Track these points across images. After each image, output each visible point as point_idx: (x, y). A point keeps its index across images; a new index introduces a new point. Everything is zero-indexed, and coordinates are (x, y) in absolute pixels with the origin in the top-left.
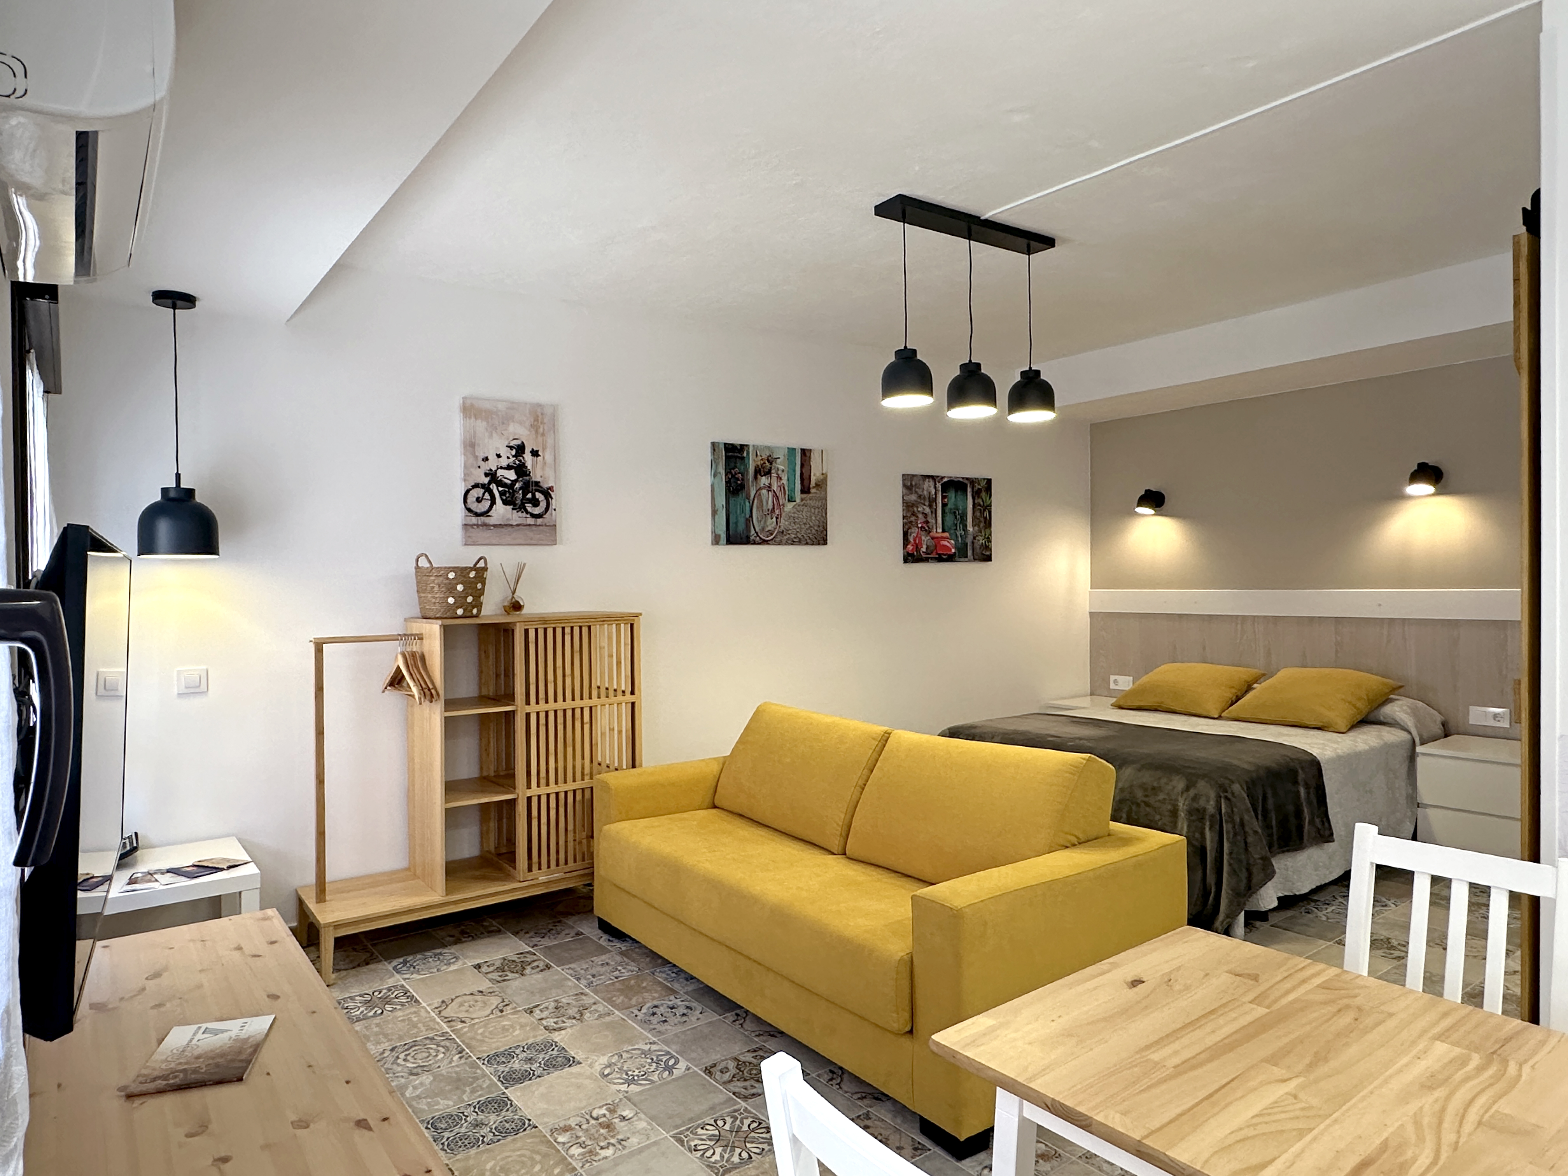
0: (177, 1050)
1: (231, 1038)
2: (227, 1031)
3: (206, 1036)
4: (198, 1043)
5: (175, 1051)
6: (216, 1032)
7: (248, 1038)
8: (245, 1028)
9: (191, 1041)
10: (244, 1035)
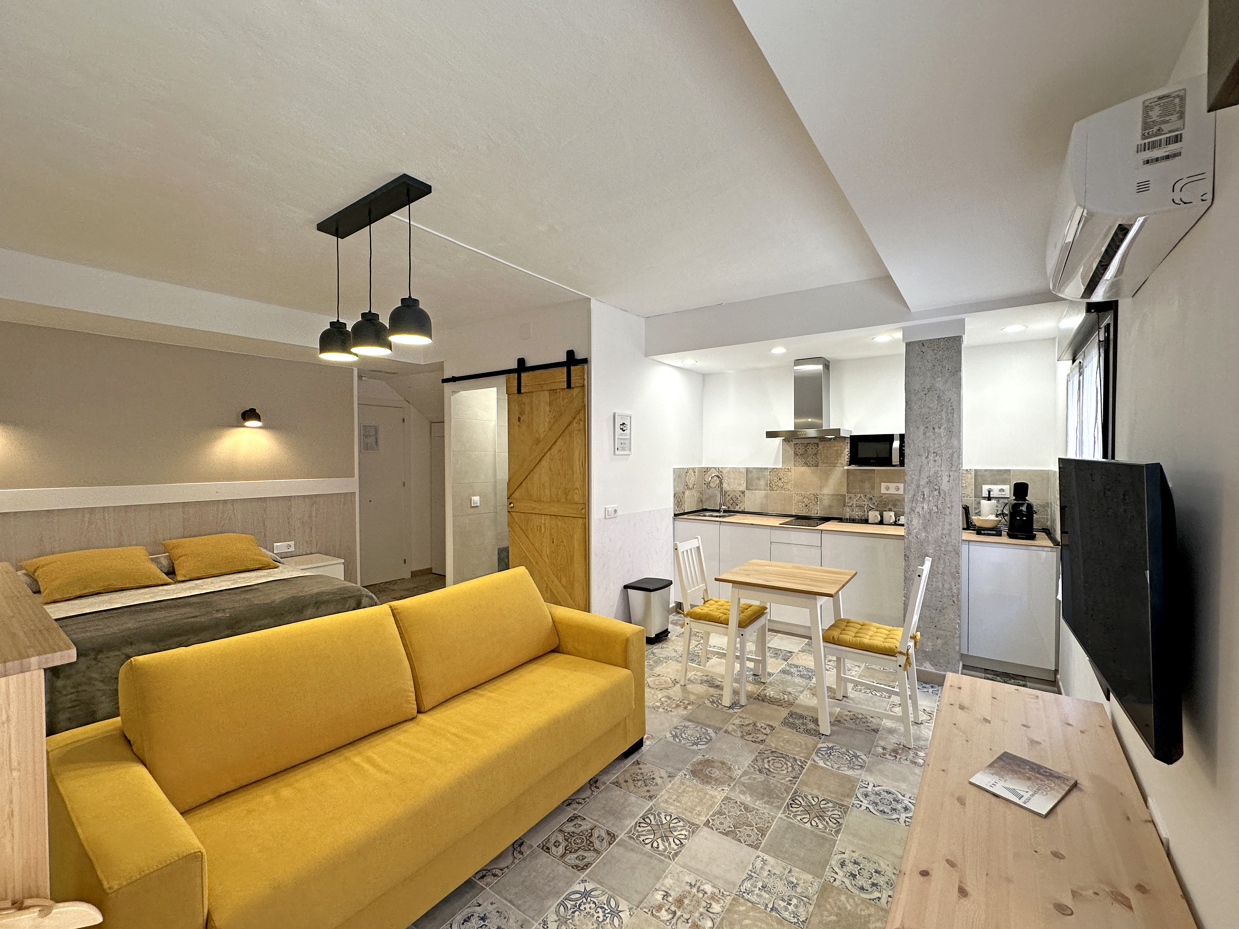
0: (1043, 793)
1: (1005, 781)
2: (1006, 788)
3: (1022, 793)
4: (1028, 790)
5: (1045, 793)
6: (1013, 791)
7: (993, 774)
8: (993, 782)
9: (1032, 795)
10: (996, 778)
